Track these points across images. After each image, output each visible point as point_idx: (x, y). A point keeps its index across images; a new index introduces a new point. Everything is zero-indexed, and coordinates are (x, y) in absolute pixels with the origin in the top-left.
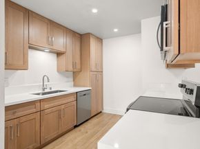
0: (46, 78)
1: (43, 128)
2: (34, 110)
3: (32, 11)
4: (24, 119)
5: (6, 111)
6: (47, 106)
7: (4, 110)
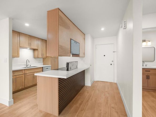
0: (28, 61)
1: (26, 81)
2: (22, 73)
3: (21, 33)
4: (18, 76)
5: (13, 72)
6: (27, 72)
7: (12, 72)
